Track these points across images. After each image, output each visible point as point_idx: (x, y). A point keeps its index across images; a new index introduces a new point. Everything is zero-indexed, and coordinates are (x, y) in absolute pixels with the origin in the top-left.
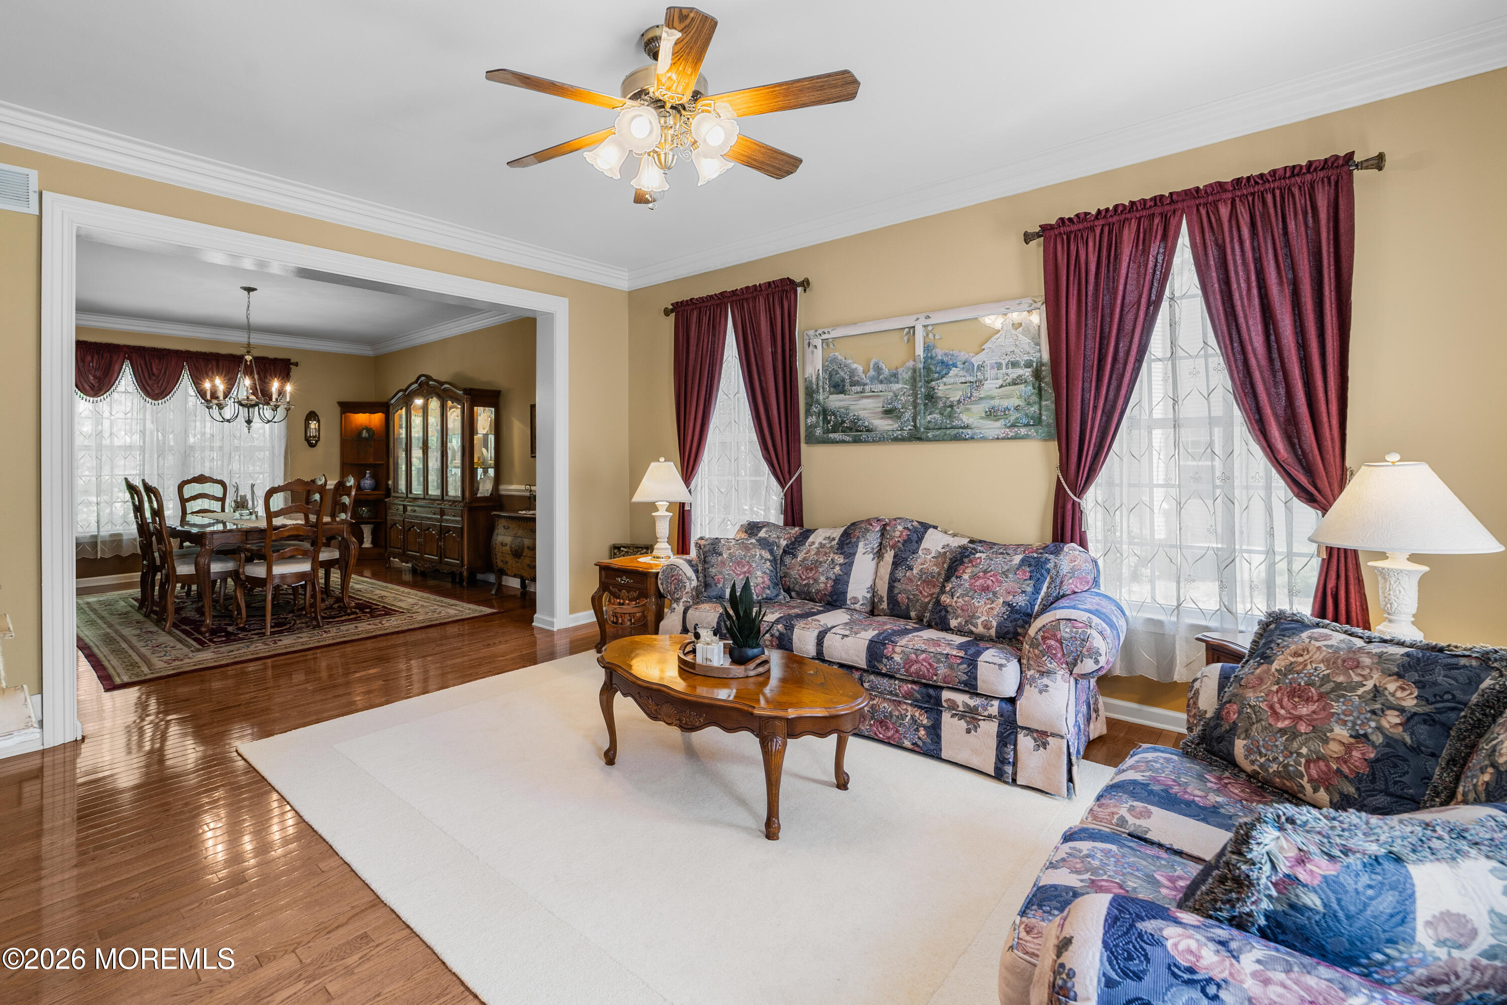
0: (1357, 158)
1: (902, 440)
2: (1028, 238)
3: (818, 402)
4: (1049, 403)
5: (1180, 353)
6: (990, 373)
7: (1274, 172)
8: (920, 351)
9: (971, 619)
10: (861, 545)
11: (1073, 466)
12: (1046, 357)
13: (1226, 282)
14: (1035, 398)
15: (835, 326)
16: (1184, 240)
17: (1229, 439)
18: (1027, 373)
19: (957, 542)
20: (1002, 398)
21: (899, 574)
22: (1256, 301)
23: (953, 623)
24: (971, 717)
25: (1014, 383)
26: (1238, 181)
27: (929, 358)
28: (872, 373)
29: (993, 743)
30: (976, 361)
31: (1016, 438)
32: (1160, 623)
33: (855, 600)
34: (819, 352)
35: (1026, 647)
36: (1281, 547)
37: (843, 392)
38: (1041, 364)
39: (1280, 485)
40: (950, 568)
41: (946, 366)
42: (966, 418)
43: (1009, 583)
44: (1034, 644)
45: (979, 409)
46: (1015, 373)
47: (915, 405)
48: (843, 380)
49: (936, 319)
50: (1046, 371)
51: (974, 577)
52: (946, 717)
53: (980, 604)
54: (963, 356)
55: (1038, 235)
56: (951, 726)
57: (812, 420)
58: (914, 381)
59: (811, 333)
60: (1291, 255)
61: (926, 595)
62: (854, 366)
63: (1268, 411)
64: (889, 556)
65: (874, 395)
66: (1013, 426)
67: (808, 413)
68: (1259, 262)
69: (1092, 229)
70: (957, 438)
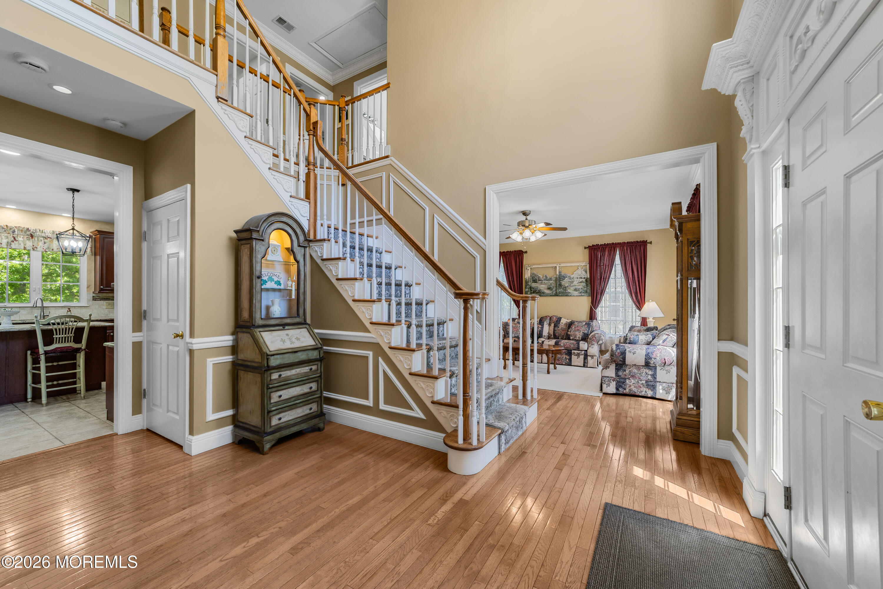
0: (648, 242)
1: (553, 296)
2: (585, 248)
3: (529, 285)
4: (589, 288)
5: (616, 277)
6: (575, 280)
7: (634, 242)
8: (558, 273)
9: (575, 337)
10: (545, 322)
11: (594, 303)
12: (588, 276)
13: (625, 263)
14: (586, 286)
15: (534, 265)
16: (618, 252)
17: (625, 297)
18: (584, 280)
19: (569, 321)
20: (578, 286)
21: (556, 329)
22: (631, 268)
23: (571, 338)
24: (578, 355)
25: (581, 282)
26: (628, 242)
27: (560, 275)
28: (544, 278)
29: (583, 360)
30: (572, 276)
31: (581, 296)
32: (611, 337)
33: (545, 336)
34: (529, 271)
35: (589, 340)
36: (634, 320)
37: (536, 282)
38: (587, 278)
39: (634, 306)
40: (569, 326)
41: (564, 277)
42: (569, 291)
43: (583, 328)
44: (590, 339)
45: (572, 288)
46: (581, 280)
47: (556, 287)
48: (536, 279)
49: (562, 265)
50: (588, 280)
51: (575, 328)
52: (573, 356)
53: (577, 333)
54: (569, 275)
55: (588, 248)
56: (574, 357)
57: (527, 290)
58: (556, 281)
59: (527, 266)
60: (637, 259)
61: (563, 333)
62: (540, 276)
63: (632, 291)
64: (553, 325)
65: (545, 284)
66: (581, 293)
67: (526, 288)
68: (631, 259)
69: (599, 248)
70: (567, 296)
